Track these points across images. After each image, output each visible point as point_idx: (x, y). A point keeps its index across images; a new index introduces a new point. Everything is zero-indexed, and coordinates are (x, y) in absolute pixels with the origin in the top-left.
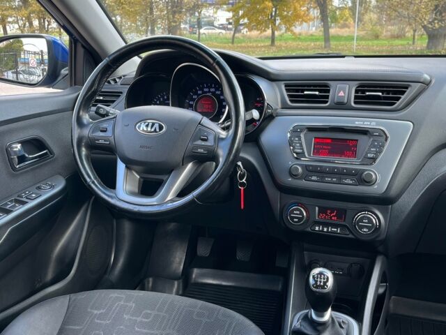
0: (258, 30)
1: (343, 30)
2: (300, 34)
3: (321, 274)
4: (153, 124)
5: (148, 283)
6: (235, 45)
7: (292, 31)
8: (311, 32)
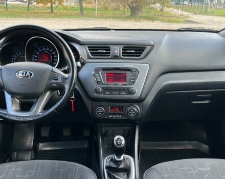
0: (43, 3)
1: (89, 5)
2: (67, 6)
3: (118, 139)
4: (26, 73)
5: (14, 155)
6: (30, 11)
7: (62, 5)
8: (72, 6)
